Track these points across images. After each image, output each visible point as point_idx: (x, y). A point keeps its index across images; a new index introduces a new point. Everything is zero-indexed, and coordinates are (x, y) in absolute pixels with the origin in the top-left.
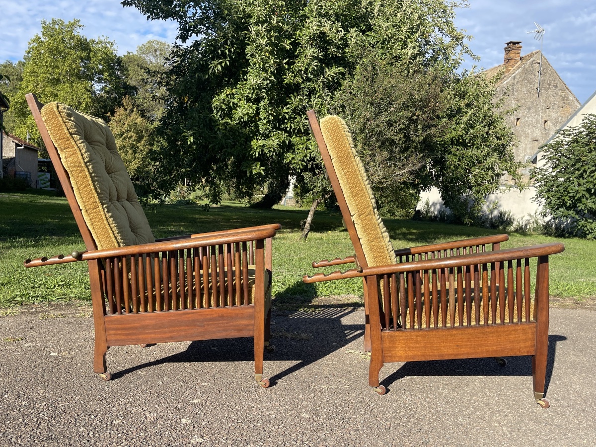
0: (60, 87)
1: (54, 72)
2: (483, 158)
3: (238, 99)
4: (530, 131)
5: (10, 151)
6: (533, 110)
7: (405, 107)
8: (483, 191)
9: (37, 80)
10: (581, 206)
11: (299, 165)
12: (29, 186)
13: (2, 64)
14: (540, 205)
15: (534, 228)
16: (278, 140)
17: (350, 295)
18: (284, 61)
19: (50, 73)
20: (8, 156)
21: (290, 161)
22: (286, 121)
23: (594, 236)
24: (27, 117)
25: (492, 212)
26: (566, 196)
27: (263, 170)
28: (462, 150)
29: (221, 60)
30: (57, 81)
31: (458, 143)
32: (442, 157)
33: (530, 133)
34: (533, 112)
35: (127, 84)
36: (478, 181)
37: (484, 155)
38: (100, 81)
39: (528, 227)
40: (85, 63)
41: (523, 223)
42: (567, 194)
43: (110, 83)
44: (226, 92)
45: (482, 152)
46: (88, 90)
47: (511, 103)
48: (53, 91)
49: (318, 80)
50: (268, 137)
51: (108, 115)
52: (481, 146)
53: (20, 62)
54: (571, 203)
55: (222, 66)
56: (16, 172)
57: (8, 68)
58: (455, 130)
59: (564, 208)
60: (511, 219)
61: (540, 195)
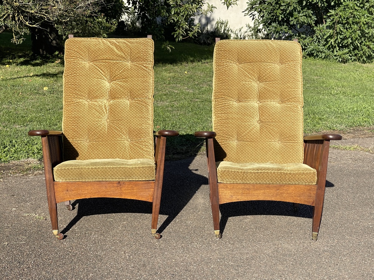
8: (183, 12)
10: (293, 21)
17: (30, 159)
23: (307, 53)
26: (277, 9)
42: (279, 8)
54: (283, 17)
59: (277, 22)
60: (228, 31)
61: (252, 8)
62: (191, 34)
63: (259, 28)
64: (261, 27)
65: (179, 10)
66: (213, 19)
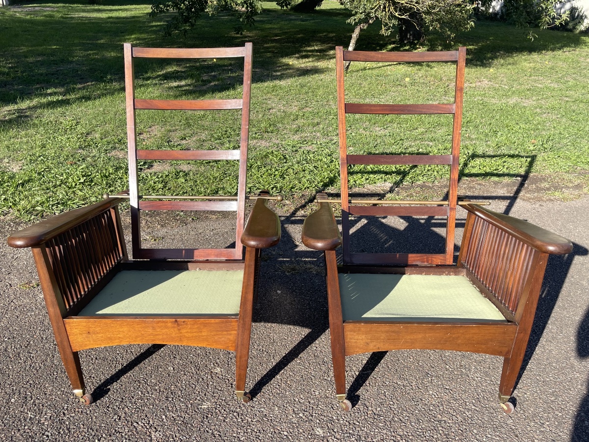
62: (557, 22)
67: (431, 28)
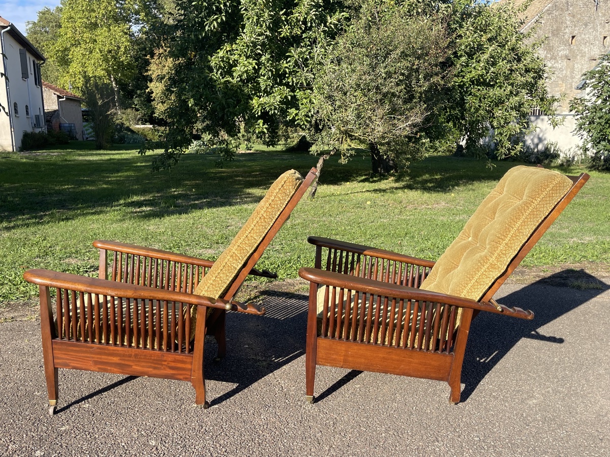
0: (98, 31)
1: (91, 16)
2: (506, 97)
3: (238, 54)
4: (587, 49)
5: (53, 103)
6: (590, 26)
7: (404, 55)
9: (75, 26)
11: (303, 121)
12: (73, 138)
13: (40, 11)
14: (582, 138)
15: (582, 159)
16: (280, 96)
18: (281, 13)
19: (87, 18)
20: (52, 109)
21: (294, 118)
22: (287, 75)
24: (69, 65)
25: (537, 145)
26: (607, 129)
27: (266, 128)
28: (484, 91)
29: (216, 16)
30: (94, 26)
31: (479, 83)
32: (462, 99)
33: (587, 52)
34: (590, 28)
35: (165, 23)
36: (500, 123)
37: (507, 95)
38: (137, 21)
39: (576, 159)
40: (121, 4)
41: (570, 155)
42: (609, 127)
43: (147, 23)
44: (226, 48)
45: (505, 90)
46: (126, 33)
47: (566, 19)
48: (91, 37)
49: (319, 29)
50: (271, 94)
51: (148, 57)
52: (504, 84)
53: (57, 8)
55: (217, 23)
56: (60, 124)
57: (47, 15)
58: (477, 69)
59: (607, 141)
60: (557, 151)
61: (581, 128)
62: (513, 153)
63: (587, 147)
64: (589, 145)
65: (502, 131)
66: (545, 139)
67: (385, 157)
